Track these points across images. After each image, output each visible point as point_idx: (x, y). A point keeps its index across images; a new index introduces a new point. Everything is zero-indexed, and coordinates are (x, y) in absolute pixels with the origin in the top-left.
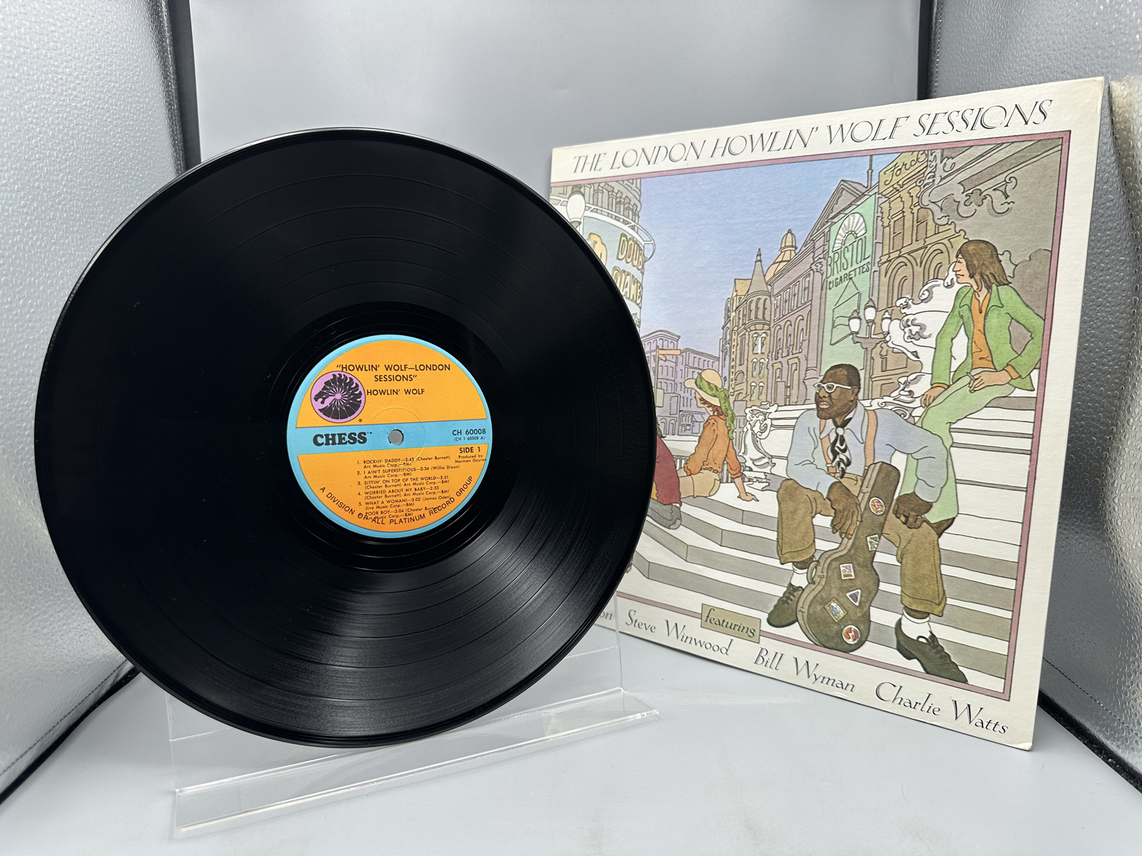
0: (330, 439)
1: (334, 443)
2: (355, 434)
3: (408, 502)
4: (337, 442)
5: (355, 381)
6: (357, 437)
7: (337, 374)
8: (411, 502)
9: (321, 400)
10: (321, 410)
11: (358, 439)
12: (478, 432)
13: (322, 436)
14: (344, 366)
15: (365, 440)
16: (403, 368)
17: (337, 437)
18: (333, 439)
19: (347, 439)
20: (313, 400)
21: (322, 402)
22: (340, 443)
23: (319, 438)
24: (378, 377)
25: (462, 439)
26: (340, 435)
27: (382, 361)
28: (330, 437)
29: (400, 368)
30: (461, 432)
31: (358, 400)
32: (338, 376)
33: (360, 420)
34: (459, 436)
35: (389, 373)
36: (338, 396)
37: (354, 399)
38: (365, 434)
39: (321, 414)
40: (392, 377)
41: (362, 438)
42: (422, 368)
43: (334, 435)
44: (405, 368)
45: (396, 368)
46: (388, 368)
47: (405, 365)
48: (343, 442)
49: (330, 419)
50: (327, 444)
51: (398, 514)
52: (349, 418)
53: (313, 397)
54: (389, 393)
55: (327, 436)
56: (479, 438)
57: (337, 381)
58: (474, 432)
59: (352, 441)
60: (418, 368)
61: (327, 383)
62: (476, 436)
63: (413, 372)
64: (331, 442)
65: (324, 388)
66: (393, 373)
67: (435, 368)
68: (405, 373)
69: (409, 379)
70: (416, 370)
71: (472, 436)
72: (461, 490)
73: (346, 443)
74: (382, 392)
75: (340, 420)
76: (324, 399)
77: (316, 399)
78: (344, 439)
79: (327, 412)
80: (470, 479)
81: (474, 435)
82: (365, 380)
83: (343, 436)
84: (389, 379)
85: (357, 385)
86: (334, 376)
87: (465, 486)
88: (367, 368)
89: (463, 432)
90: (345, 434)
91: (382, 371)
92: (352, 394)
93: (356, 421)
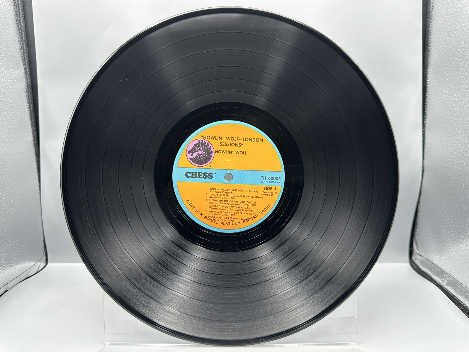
0: (194, 175)
1: (196, 177)
2: (207, 173)
3: (232, 214)
4: (197, 176)
5: (210, 145)
6: (208, 175)
7: (201, 140)
8: (233, 214)
9: (191, 154)
10: (191, 159)
11: (208, 176)
12: (276, 179)
13: (190, 173)
14: (205, 136)
15: (212, 177)
16: (236, 139)
17: (197, 174)
18: (196, 175)
19: (202, 175)
20: (187, 153)
21: (192, 155)
22: (199, 177)
23: (188, 174)
24: (222, 144)
25: (266, 182)
26: (199, 173)
27: (225, 135)
28: (194, 174)
29: (234, 139)
30: (265, 178)
31: (210, 155)
32: (201, 141)
33: (210, 166)
34: (264, 180)
35: (228, 141)
36: (200, 152)
37: (208, 155)
38: (212, 174)
39: (191, 161)
40: (229, 144)
41: (211, 176)
42: (247, 140)
43: (196, 173)
44: (237, 139)
45: (233, 139)
46: (228, 139)
47: (237, 138)
48: (201, 177)
49: (195, 164)
50: (192, 177)
51: (226, 219)
52: (205, 165)
53: (187, 152)
54: (227, 152)
55: (193, 173)
56: (276, 183)
57: (201, 145)
58: (273, 178)
59: (205, 177)
60: (244, 140)
61: (195, 145)
62: (275, 181)
63: (242, 142)
64: (194, 176)
65: (194, 148)
66: (230, 141)
67: (254, 140)
68: (237, 142)
69: (239, 145)
70: (243, 141)
71: (272, 181)
72: (263, 211)
73: (202, 178)
74: (224, 152)
75: (200, 165)
76: (193, 153)
77: (189, 153)
78: (201, 175)
79: (193, 160)
80: (268, 205)
81: (273, 180)
82: (215, 145)
83: (201, 174)
84: (228, 145)
85: (211, 147)
86: (199, 141)
87: (265, 209)
88: (217, 138)
89: (267, 178)
90: (202, 173)
91: (224, 140)
92: (208, 151)
93: (208, 167)
